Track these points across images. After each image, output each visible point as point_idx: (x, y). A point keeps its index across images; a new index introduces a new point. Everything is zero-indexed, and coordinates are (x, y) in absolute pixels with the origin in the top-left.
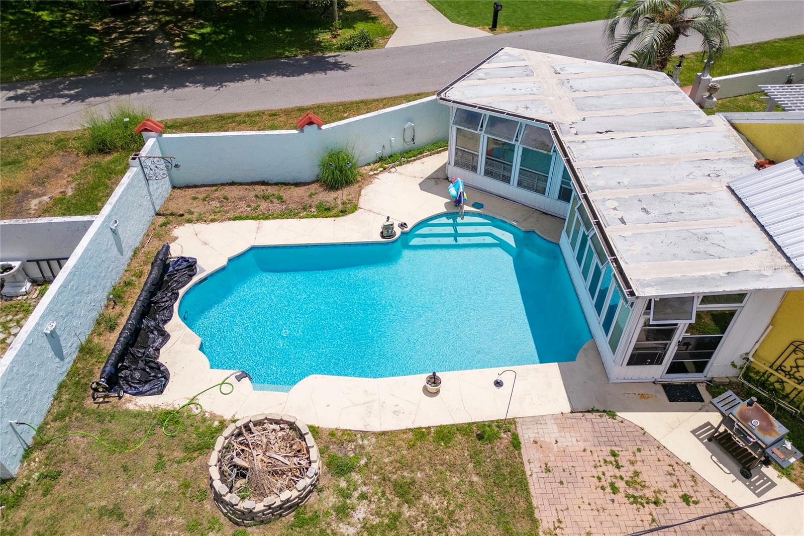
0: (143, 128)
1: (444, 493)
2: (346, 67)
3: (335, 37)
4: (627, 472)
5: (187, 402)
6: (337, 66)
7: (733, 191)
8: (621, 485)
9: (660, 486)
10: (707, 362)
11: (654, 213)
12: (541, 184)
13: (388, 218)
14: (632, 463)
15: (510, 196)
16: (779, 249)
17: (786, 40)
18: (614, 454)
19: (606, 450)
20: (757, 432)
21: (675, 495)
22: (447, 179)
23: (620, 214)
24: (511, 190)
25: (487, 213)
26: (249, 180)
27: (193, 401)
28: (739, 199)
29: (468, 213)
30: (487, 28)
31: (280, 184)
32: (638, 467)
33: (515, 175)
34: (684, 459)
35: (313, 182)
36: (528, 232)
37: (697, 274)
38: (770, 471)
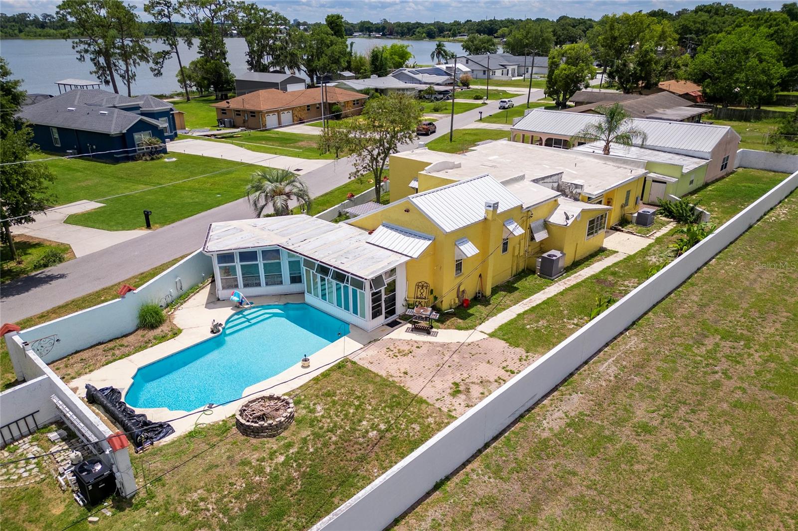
0: (7, 330)
1: (344, 386)
2: (62, 276)
3: (19, 263)
4: (396, 351)
5: (194, 426)
6: (50, 278)
7: (369, 243)
8: (397, 354)
9: (408, 349)
10: (395, 308)
11: (350, 257)
12: (279, 279)
13: (214, 321)
14: (395, 348)
15: (263, 294)
16: (396, 252)
17: (322, 196)
18: (388, 349)
19: (385, 349)
20: (424, 313)
21: (414, 348)
22: (219, 300)
23: (340, 262)
24: (263, 289)
25: (258, 305)
26: (89, 345)
27: (196, 425)
28: (373, 244)
29: (246, 309)
30: (143, 228)
31: (115, 339)
32: (398, 348)
33: (263, 280)
34: (409, 339)
35: (136, 330)
36: (285, 304)
37: (380, 267)
38: (434, 330)
